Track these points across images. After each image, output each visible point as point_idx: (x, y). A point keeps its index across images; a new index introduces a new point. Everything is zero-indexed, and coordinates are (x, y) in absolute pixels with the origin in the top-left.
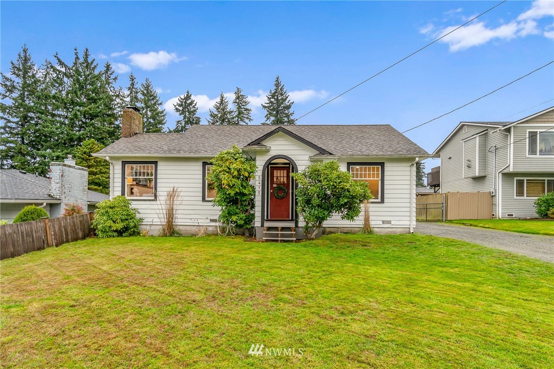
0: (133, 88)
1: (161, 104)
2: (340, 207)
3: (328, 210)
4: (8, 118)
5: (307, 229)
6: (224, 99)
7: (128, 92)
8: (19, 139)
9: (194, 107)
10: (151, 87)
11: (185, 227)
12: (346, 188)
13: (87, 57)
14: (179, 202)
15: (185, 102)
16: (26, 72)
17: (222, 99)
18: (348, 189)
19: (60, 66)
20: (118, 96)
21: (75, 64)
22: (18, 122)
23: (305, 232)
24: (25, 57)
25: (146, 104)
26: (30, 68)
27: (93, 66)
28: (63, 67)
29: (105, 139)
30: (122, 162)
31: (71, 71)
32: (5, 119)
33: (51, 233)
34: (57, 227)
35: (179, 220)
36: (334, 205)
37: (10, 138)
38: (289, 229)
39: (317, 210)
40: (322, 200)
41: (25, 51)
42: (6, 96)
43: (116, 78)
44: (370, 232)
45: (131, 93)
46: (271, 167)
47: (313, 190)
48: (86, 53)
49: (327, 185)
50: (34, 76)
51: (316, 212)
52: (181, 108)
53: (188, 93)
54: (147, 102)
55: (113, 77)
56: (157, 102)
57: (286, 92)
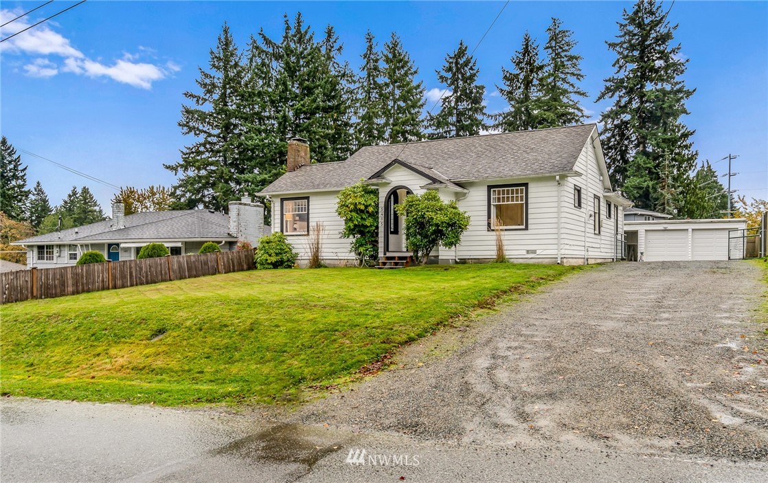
0: (370, 54)
1: (415, 72)
4: (208, 131)
8: (221, 159)
9: (471, 69)
10: (399, 46)
11: (330, 260)
13: (299, 26)
15: (457, 63)
16: (227, 61)
19: (266, 45)
20: (343, 75)
21: (286, 37)
22: (220, 134)
24: (226, 39)
25: (390, 77)
26: (232, 55)
27: (307, 37)
28: (270, 47)
29: (323, 148)
30: (281, 199)
31: (281, 50)
32: (205, 132)
33: (221, 263)
34: (225, 259)
35: (323, 254)
37: (211, 157)
41: (226, 31)
42: (206, 100)
43: (341, 47)
45: (368, 62)
48: (299, 19)
50: (236, 65)
52: (449, 75)
53: (461, 44)
54: (393, 75)
55: (336, 46)
56: (409, 70)
57: (660, 7)
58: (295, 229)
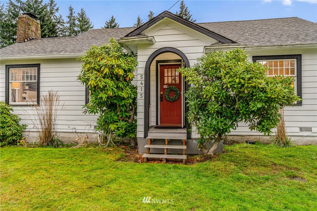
0: (71, 17)
1: (92, 27)
2: (247, 115)
3: (231, 119)
5: (202, 143)
6: (140, 21)
7: (68, 20)
10: (85, 15)
11: (68, 134)
12: (261, 86)
14: (60, 108)
15: (111, 25)
17: (139, 21)
18: (263, 88)
19: (17, 2)
20: (59, 22)
23: (200, 147)
25: (81, 28)
28: (18, 3)
30: (6, 66)
31: (25, 5)
35: (59, 127)
36: (241, 112)
38: (179, 142)
39: (216, 119)
40: (221, 105)
43: (58, 9)
44: (286, 144)
45: (70, 20)
46: (160, 65)
47: (209, 90)
49: (230, 82)
51: (215, 123)
53: (112, 17)
54: (82, 27)
55: (55, 8)
56: (89, 26)
57: (189, 13)
58: (25, 98)
